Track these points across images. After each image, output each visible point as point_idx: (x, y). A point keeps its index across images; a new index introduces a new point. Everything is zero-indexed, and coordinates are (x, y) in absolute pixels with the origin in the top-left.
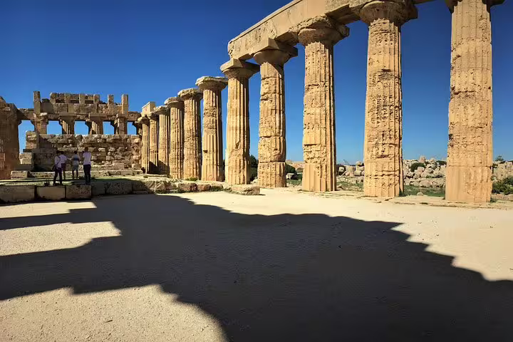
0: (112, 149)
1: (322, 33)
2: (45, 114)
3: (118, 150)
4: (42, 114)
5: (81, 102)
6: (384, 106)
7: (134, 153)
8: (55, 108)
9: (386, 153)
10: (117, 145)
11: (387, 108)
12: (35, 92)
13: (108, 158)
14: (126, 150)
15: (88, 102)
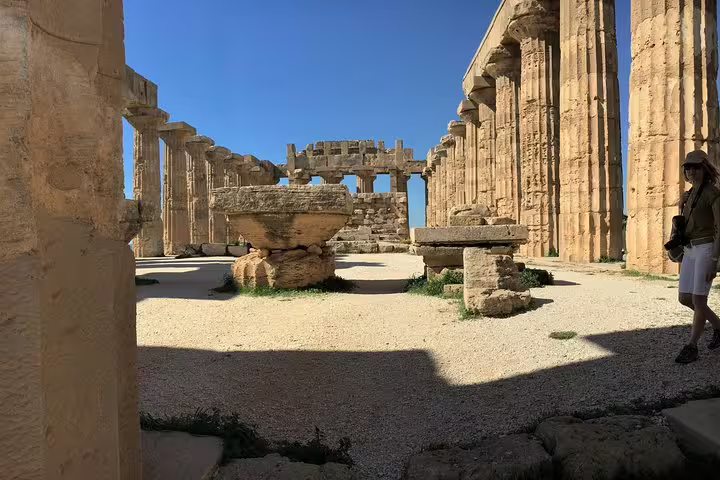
0: (371, 211)
1: (501, 65)
2: (300, 170)
3: (379, 212)
4: (296, 171)
5: (344, 152)
6: (529, 145)
7: (400, 215)
8: (311, 162)
9: (530, 204)
10: (377, 205)
11: (531, 148)
12: (288, 145)
13: (366, 221)
14: (389, 212)
15: (351, 151)
